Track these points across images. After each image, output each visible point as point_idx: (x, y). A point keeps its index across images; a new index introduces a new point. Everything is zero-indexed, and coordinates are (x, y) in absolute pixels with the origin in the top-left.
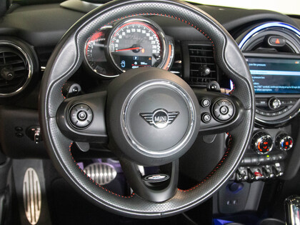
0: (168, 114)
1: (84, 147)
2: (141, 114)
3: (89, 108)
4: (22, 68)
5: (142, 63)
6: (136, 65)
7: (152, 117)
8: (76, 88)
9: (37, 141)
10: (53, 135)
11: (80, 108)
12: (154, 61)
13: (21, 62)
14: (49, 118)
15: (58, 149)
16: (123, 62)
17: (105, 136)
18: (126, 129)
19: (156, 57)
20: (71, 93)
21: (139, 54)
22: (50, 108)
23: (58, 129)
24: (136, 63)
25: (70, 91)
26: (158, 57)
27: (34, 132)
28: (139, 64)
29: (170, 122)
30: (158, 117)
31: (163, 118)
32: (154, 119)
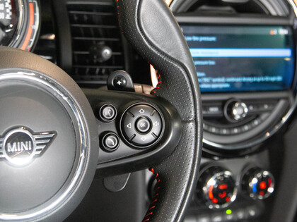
0: (34, 138)
7: (2, 145)
19: (3, 27)
26: (8, 27)
29: (39, 152)
30: (15, 144)
31: (24, 146)
32: (6, 149)
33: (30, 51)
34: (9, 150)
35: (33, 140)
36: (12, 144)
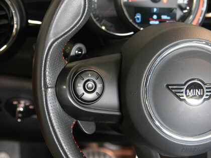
0: (204, 87)
1: (88, 128)
2: (168, 86)
3: (99, 77)
4: (5, 22)
5: (164, 17)
6: (155, 20)
7: (184, 91)
8: (80, 50)
9: (20, 118)
10: (51, 111)
11: (87, 76)
12: (179, 14)
13: (4, 13)
14: (46, 88)
15: (57, 130)
16: (138, 16)
17: (118, 113)
18: (147, 103)
19: (182, 9)
20: (73, 56)
21: (159, 5)
22: (48, 75)
23: (57, 103)
24: (155, 17)
25: (72, 53)
26: (185, 9)
27: (16, 107)
28: (159, 18)
29: (208, 97)
30: (192, 90)
31: (198, 92)
32: (186, 93)
33: (199, 25)
34: (188, 94)
35: (204, 88)
36: (190, 90)
